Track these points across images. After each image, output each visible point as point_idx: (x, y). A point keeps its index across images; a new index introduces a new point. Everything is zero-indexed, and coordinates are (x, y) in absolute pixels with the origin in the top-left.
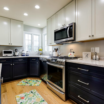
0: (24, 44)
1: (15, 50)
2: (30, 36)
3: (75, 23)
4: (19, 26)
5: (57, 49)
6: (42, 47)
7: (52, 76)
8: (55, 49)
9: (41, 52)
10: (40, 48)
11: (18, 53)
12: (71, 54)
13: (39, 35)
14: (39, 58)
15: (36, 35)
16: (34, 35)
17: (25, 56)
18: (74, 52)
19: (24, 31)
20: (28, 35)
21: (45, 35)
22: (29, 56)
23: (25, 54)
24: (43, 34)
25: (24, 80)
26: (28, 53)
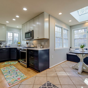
0: (7, 40)
1: (1, 43)
2: (11, 34)
3: (33, 30)
4: (4, 27)
5: (28, 43)
6: (20, 42)
8: (27, 43)
9: (19, 45)
10: (19, 42)
11: (3, 45)
13: (18, 33)
14: (17, 48)
15: (16, 33)
16: (14, 33)
17: (8, 47)
19: (7, 30)
20: (10, 33)
22: (11, 47)
23: (8, 46)
25: (6, 62)
26: (10, 45)
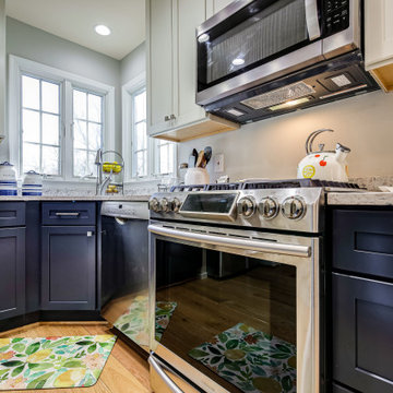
6: (119, 154)
7: (173, 305)
8: (195, 153)
9: (114, 181)
10: (111, 158)
12: (323, 164)
13: (103, 95)
18: (344, 149)
21: (133, 94)
23: (19, 188)
24: (123, 88)
26: (37, 180)
